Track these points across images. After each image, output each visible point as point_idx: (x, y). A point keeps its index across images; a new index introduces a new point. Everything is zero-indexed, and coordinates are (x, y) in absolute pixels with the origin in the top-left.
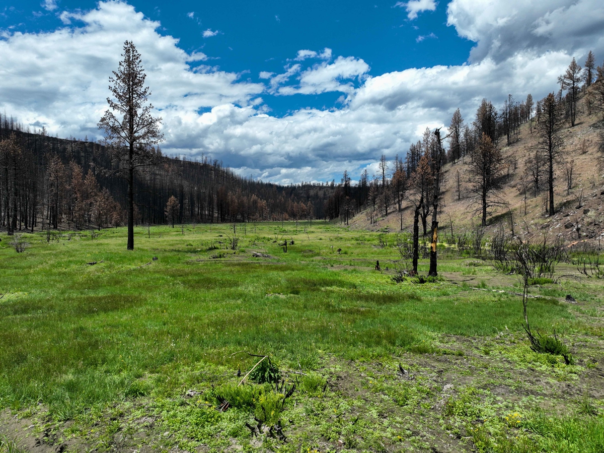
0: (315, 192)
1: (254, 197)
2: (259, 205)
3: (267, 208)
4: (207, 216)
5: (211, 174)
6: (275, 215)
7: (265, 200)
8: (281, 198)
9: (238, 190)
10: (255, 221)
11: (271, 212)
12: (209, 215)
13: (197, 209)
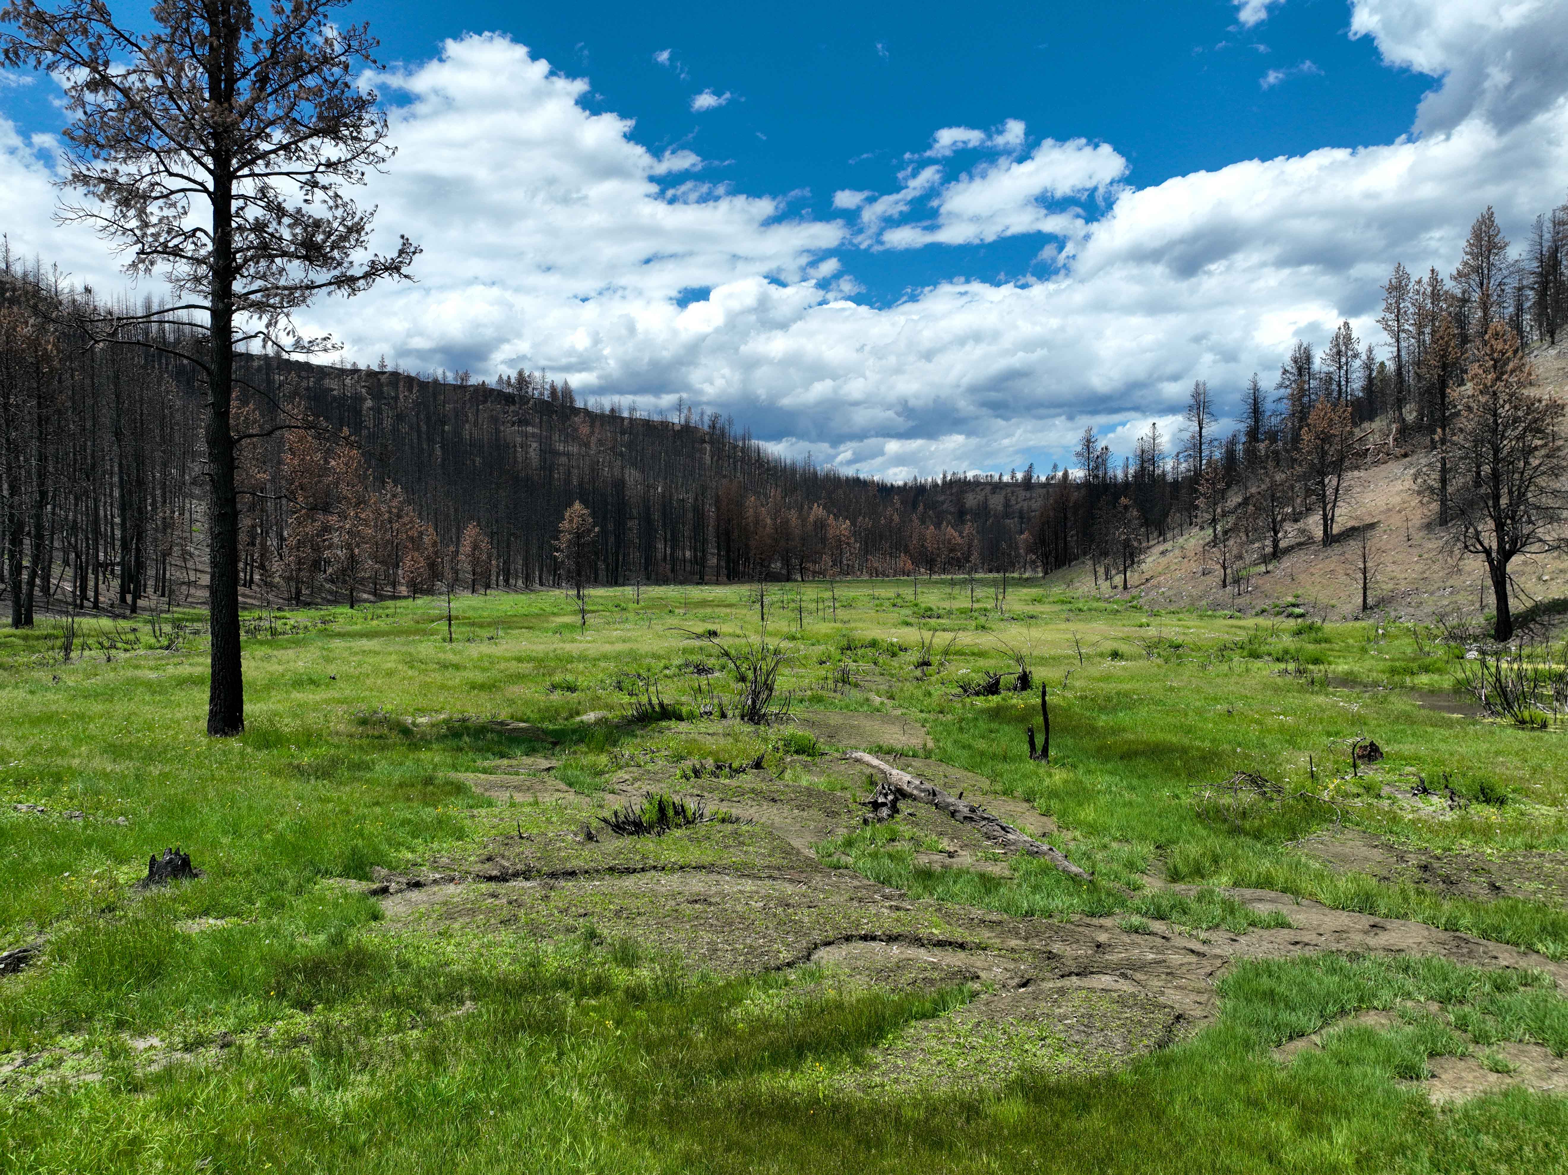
0: (980, 497)
1: (818, 511)
2: (831, 533)
3: (852, 540)
4: (688, 565)
5: (703, 451)
6: (875, 561)
7: (846, 518)
8: (892, 513)
9: (774, 493)
10: (819, 576)
11: (866, 551)
12: (695, 561)
13: (660, 546)
